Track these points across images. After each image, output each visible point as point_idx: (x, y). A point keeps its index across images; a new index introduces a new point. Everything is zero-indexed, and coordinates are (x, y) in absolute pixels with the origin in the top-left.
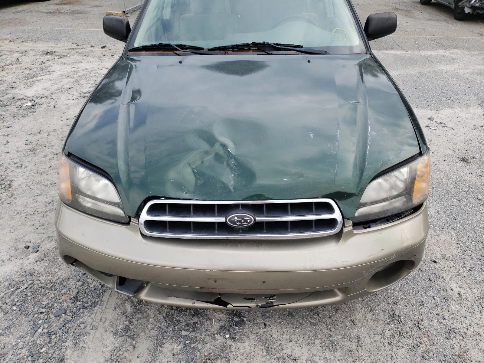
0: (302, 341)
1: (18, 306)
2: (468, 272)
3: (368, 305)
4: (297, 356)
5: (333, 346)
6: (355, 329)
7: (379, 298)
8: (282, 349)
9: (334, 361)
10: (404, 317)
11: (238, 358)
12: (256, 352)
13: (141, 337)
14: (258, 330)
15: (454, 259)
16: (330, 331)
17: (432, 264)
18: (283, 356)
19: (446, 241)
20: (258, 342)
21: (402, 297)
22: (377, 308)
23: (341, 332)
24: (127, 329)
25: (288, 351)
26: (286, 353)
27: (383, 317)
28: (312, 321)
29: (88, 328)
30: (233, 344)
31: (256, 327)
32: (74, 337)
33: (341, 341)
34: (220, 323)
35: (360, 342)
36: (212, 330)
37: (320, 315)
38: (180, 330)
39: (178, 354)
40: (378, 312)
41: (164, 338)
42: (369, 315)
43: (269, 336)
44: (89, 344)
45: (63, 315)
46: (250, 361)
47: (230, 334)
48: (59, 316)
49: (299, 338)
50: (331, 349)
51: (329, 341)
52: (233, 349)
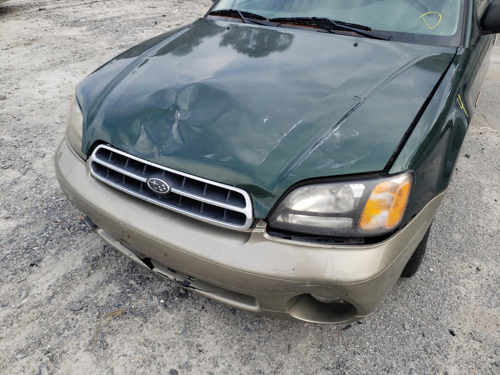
0: (223, 339)
1: (48, 211)
2: (490, 364)
3: (322, 340)
4: (205, 349)
5: (247, 359)
6: (285, 355)
7: (341, 338)
8: (198, 337)
9: (235, 373)
10: (353, 371)
11: (155, 324)
12: (174, 327)
13: (101, 270)
14: (193, 310)
15: (484, 342)
16: (259, 344)
17: (446, 335)
18: (194, 343)
19: (494, 317)
20: (183, 319)
21: (371, 350)
22: (329, 347)
23: (268, 351)
24: (96, 259)
25: (201, 341)
26: (198, 342)
27: (327, 359)
28: (249, 326)
29: (73, 246)
30: (161, 310)
31: (193, 306)
32: (59, 249)
33: (260, 359)
34: (167, 288)
35: (279, 370)
36: (156, 290)
37: (261, 324)
38: (132, 278)
39: (113, 296)
40: (326, 351)
41: (115, 279)
42: (313, 349)
43: (197, 319)
44: (65, 258)
45: (67, 229)
46: (162, 331)
47: (166, 301)
48: (64, 229)
49: (222, 334)
50: (243, 360)
51: (248, 353)
52: (157, 315)
